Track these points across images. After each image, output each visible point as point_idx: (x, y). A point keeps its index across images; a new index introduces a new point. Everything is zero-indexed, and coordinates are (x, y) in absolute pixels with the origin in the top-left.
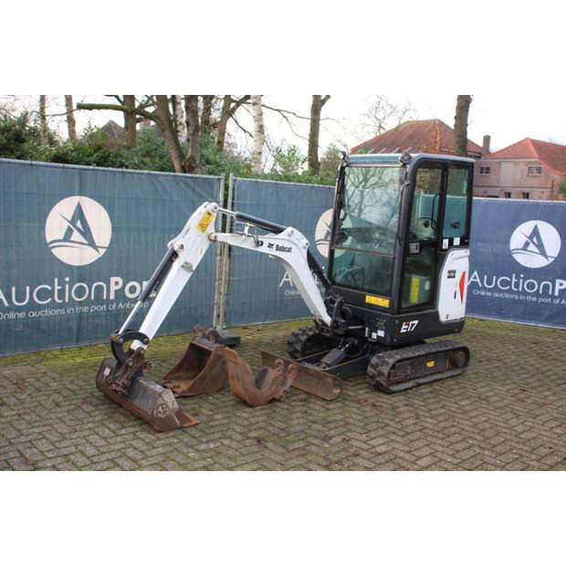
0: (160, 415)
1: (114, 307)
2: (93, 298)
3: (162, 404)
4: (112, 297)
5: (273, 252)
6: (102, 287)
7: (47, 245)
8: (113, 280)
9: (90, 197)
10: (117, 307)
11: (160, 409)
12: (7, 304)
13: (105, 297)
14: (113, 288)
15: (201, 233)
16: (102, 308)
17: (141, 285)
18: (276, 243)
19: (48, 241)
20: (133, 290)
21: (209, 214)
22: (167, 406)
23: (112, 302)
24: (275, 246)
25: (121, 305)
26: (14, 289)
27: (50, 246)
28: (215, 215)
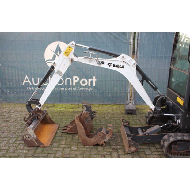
0: (27, 139)
1: (75, 89)
2: (66, 84)
3: (28, 134)
4: (74, 85)
5: (111, 68)
6: (70, 80)
7: (45, 62)
8: (74, 77)
9: (63, 42)
10: (77, 89)
11: (27, 136)
12: (31, 84)
13: (71, 84)
14: (75, 81)
15: (66, 57)
16: (70, 89)
17: (88, 81)
18: (113, 63)
19: (46, 60)
20: (84, 82)
21: (70, 47)
22: (30, 136)
23: (75, 87)
24: (112, 65)
25: (79, 89)
26: (33, 78)
27: (46, 62)
28: (74, 48)
